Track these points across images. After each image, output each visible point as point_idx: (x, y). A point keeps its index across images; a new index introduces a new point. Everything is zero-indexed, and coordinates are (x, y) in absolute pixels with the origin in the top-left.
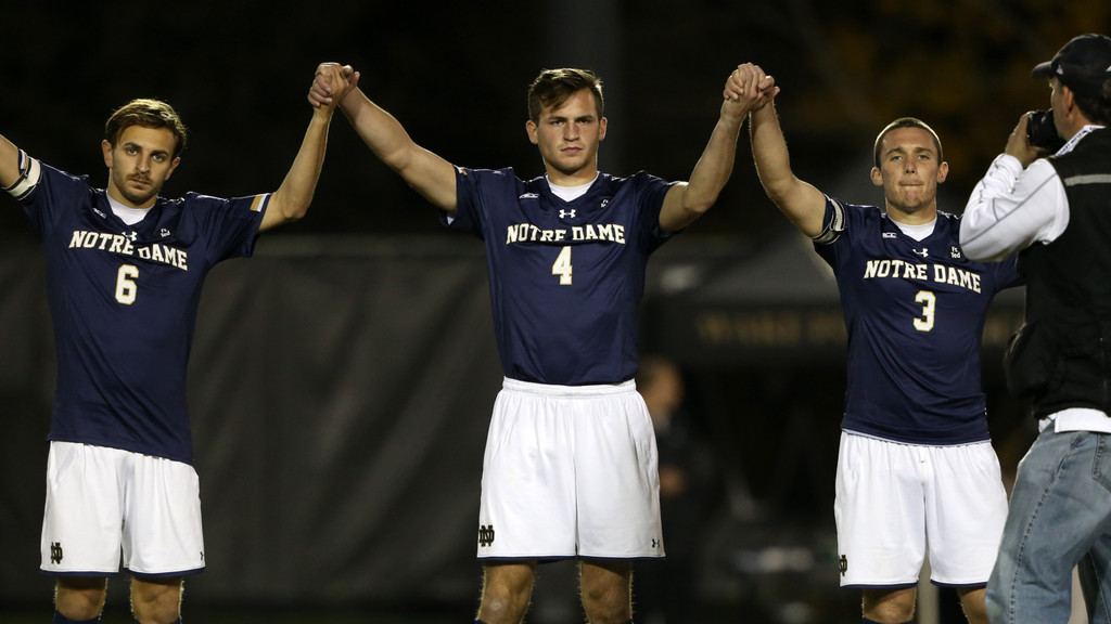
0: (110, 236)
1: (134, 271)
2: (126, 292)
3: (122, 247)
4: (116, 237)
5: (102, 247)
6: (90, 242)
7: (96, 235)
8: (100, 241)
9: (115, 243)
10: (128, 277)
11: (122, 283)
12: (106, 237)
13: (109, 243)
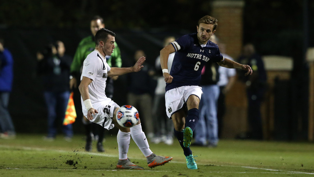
0: (196, 54)
1: (199, 63)
2: (197, 68)
3: (199, 57)
4: (198, 55)
5: (195, 57)
6: (192, 56)
7: (193, 54)
8: (194, 56)
9: (198, 56)
10: (198, 64)
11: (196, 66)
12: (196, 55)
13: (196, 56)
